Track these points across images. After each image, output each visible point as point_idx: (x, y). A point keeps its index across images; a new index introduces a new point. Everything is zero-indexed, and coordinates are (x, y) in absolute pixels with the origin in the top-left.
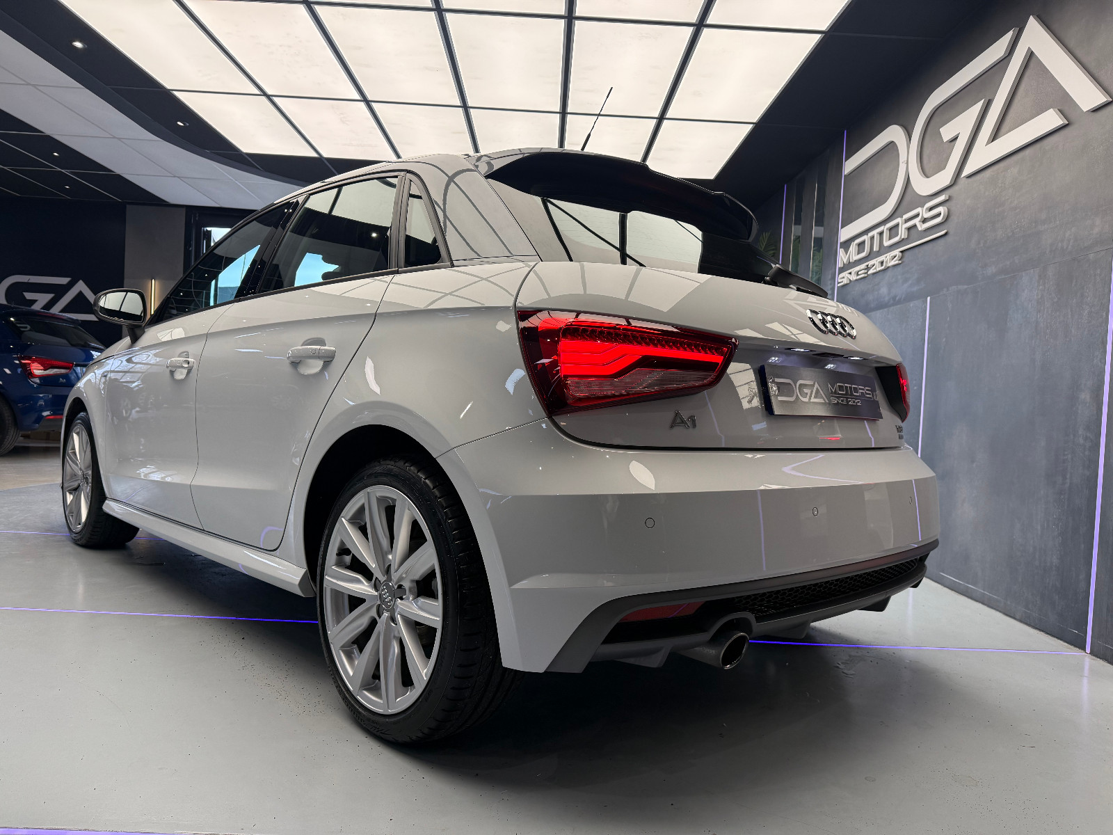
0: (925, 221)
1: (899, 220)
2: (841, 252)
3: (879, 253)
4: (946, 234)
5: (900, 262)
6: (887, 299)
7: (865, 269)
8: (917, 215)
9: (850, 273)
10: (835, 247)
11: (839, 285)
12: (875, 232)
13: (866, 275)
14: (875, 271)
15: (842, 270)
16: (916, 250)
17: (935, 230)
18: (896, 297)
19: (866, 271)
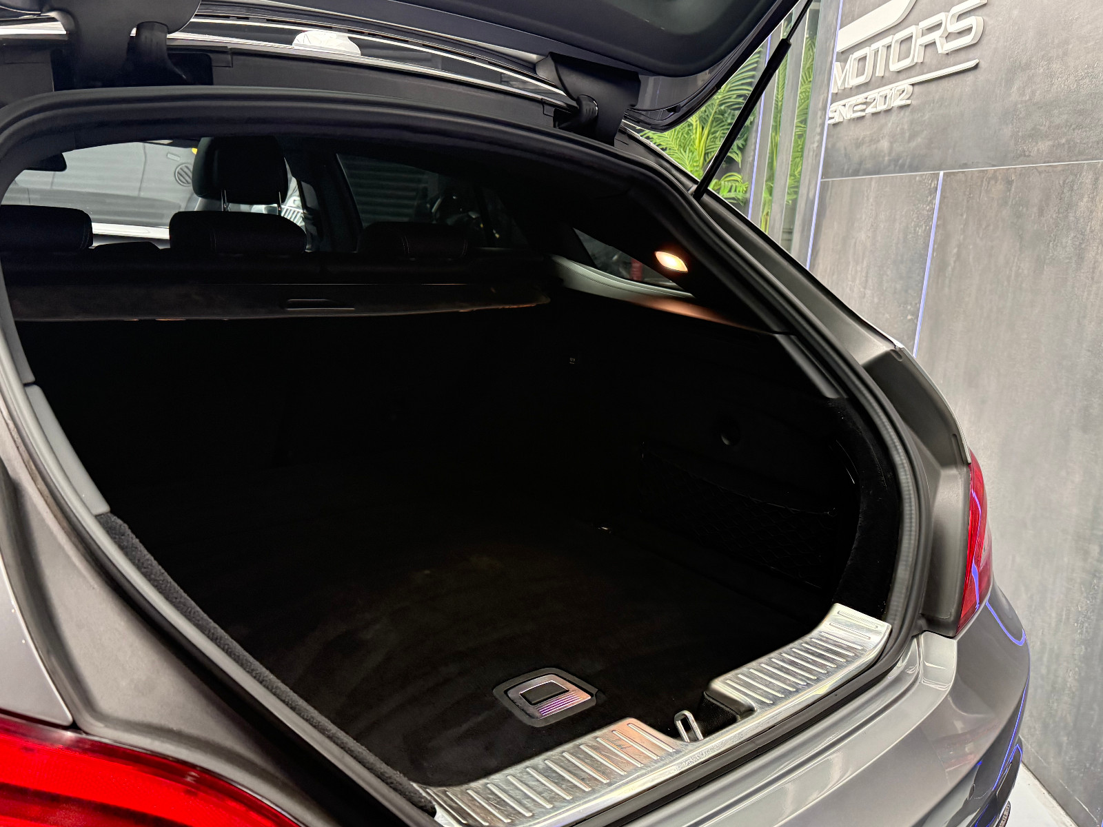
0: (949, 37)
1: (912, 30)
2: (837, 66)
3: (883, 82)
4: (976, 67)
5: (909, 102)
6: (886, 158)
7: (865, 103)
8: (939, 25)
9: (844, 105)
10: (830, 59)
11: (832, 121)
12: (880, 44)
13: (863, 114)
14: (874, 110)
15: (836, 97)
16: (933, 86)
17: (963, 55)
18: (898, 160)
19: (864, 107)
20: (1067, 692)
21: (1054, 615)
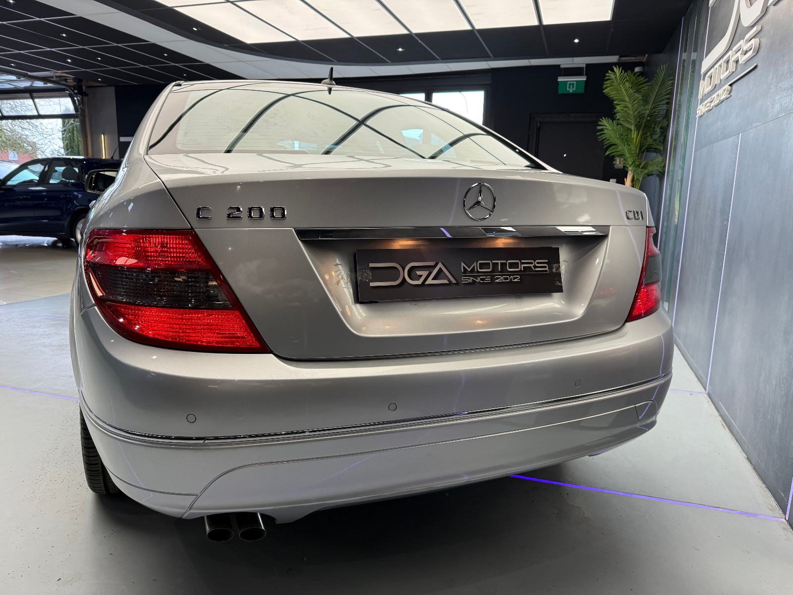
0: (744, 53)
1: (730, 53)
2: (701, 83)
3: (720, 86)
4: (756, 67)
5: (729, 96)
6: (719, 132)
7: (710, 102)
8: (740, 48)
10: (699, 79)
11: (699, 116)
12: (717, 66)
13: (710, 108)
14: (714, 104)
16: (739, 84)
17: (750, 62)
18: (724, 131)
19: (710, 104)
20: (778, 427)
21: (774, 383)
